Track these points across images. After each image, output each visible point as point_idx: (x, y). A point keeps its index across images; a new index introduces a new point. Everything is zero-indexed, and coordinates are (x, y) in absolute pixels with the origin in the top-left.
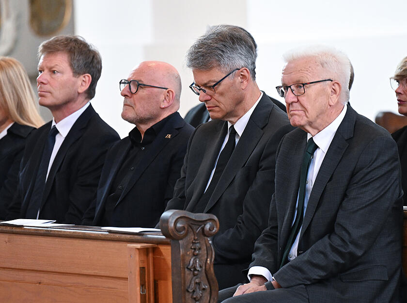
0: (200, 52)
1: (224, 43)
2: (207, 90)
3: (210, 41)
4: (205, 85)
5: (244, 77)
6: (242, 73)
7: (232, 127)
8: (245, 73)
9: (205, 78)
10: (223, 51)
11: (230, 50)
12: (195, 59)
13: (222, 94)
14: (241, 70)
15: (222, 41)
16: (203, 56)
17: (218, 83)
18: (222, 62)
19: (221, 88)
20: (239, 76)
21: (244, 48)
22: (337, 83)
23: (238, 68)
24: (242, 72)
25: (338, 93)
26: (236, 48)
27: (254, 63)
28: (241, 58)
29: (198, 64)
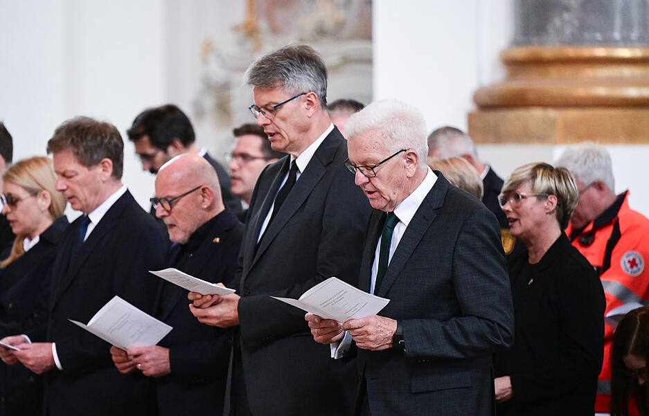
0: (262, 68)
1: (291, 61)
2: (268, 113)
3: (276, 57)
4: (265, 107)
5: (310, 103)
6: (309, 99)
7: (294, 161)
8: (312, 98)
9: (266, 98)
10: (288, 70)
11: (297, 69)
12: (256, 76)
13: (283, 119)
14: (307, 95)
15: (288, 58)
16: (265, 73)
17: (280, 106)
18: (286, 82)
19: (282, 112)
20: (305, 101)
21: (314, 69)
22: (413, 153)
23: (305, 92)
24: (309, 97)
25: (415, 162)
26: (305, 69)
27: (324, 89)
28: (309, 80)
29: (259, 81)
